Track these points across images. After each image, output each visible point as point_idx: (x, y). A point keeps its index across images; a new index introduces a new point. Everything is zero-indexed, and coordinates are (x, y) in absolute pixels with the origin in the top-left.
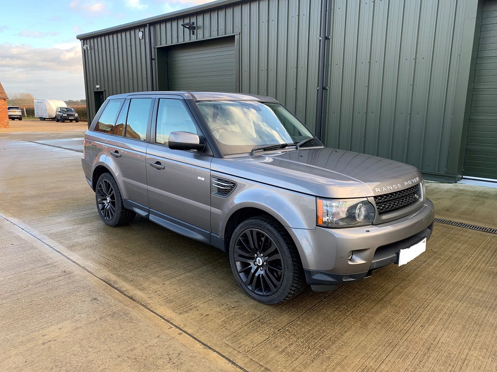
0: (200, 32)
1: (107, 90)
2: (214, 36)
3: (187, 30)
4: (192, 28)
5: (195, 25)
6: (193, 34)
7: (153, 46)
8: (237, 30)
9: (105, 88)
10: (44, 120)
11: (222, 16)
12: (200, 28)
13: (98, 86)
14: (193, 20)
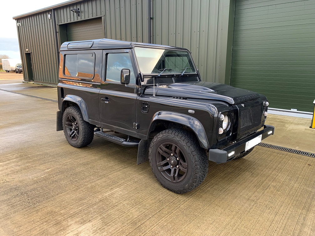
0: (83, 14)
1: (32, 52)
2: (91, 17)
3: (75, 14)
4: (78, 12)
5: (80, 10)
6: (79, 16)
7: (56, 24)
8: (103, 14)
9: (31, 51)
10: (8, 72)
11: (94, 5)
12: (83, 12)
13: (27, 50)
14: (79, 7)
